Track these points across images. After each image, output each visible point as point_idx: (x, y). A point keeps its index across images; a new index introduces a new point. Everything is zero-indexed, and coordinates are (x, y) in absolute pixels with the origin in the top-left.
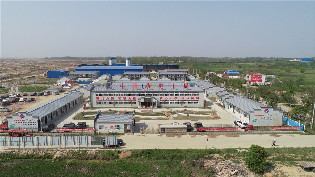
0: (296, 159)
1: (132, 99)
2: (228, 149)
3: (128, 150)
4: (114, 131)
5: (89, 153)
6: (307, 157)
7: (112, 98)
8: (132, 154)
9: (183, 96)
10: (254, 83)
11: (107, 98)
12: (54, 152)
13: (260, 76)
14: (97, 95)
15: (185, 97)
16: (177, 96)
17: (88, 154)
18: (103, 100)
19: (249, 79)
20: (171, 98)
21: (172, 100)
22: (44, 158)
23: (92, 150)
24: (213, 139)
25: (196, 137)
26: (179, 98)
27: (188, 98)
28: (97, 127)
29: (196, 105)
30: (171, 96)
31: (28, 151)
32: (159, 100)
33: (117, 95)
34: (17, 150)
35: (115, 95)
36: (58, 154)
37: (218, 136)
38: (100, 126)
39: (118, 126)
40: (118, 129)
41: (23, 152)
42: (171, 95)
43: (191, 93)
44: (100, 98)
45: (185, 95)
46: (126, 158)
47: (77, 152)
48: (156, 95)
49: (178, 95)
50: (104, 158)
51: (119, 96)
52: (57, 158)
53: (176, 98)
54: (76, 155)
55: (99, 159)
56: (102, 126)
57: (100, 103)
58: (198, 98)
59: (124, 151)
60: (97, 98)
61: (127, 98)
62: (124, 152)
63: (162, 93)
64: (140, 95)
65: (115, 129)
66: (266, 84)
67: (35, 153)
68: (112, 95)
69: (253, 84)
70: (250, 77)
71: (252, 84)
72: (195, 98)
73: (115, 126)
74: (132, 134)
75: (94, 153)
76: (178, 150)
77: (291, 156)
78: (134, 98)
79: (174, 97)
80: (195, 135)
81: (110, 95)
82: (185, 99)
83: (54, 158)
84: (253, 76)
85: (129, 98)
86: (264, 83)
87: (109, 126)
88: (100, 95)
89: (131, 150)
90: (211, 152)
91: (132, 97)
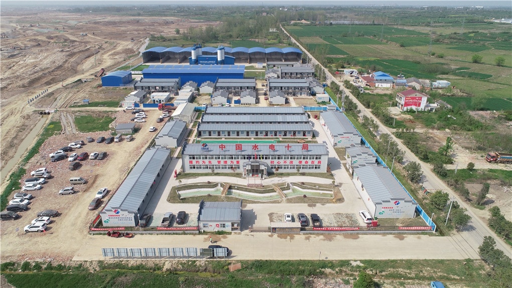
0: (409, 275)
1: (235, 163)
2: (342, 261)
3: (238, 261)
4: (221, 229)
5: (198, 263)
6: (421, 274)
7: (210, 162)
8: (242, 266)
9: (300, 160)
10: (409, 107)
11: (203, 162)
12: (163, 262)
13: (418, 97)
14: (190, 158)
15: (304, 161)
16: (293, 160)
17: (198, 265)
18: (198, 164)
19: (403, 102)
20: (285, 162)
21: (286, 164)
22: (155, 270)
23: (201, 259)
24: (329, 242)
25: (310, 238)
26: (296, 162)
27: (307, 162)
28: (201, 225)
29: (317, 171)
30: (285, 160)
31: (137, 261)
32: (269, 164)
33: (216, 158)
34: (125, 260)
35: (212, 158)
36: (167, 266)
37: (335, 237)
38: (204, 224)
39: (224, 225)
40: (224, 227)
41: (132, 263)
42: (285, 158)
43: (312, 157)
44: (194, 161)
45: (304, 158)
46: (236, 271)
47: (186, 262)
48: (266, 158)
49: (294, 158)
50: (214, 271)
51: (219, 160)
52: (167, 270)
53: (292, 162)
54: (185, 266)
55: (209, 271)
56: (207, 224)
57: (194, 168)
58: (319, 162)
59: (233, 262)
60: (191, 162)
61: (229, 162)
62: (234, 264)
63: (274, 157)
64: (245, 158)
65: (221, 227)
66: (426, 110)
67: (144, 264)
68: (209, 158)
69: (407, 109)
70: (403, 99)
71: (405, 109)
72: (316, 162)
73: (221, 224)
74: (239, 234)
75: (203, 265)
76: (289, 261)
77: (405, 272)
78: (238, 162)
79: (288, 161)
80: (309, 235)
81: (206, 158)
82: (303, 163)
83: (164, 269)
84: (408, 97)
85: (232, 162)
86: (423, 108)
87: (214, 224)
88: (194, 158)
89: (241, 262)
90: (324, 264)
91: (235, 161)
